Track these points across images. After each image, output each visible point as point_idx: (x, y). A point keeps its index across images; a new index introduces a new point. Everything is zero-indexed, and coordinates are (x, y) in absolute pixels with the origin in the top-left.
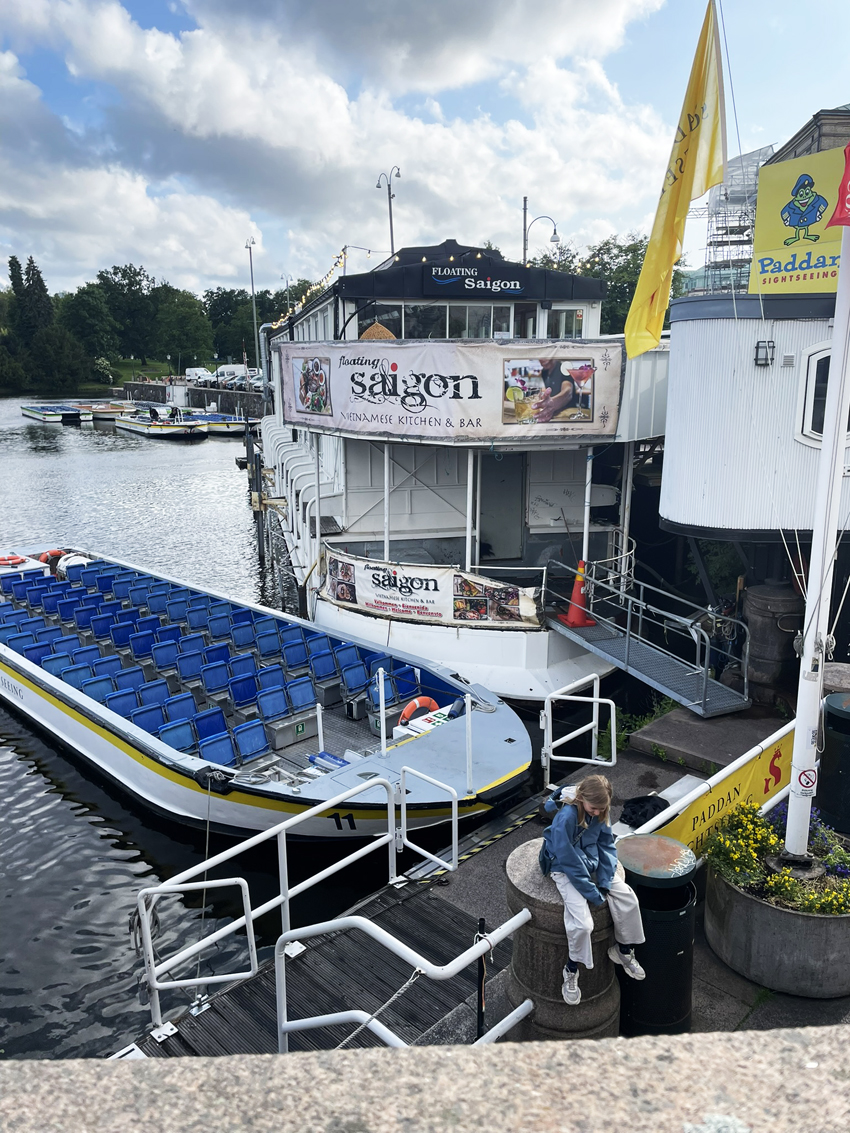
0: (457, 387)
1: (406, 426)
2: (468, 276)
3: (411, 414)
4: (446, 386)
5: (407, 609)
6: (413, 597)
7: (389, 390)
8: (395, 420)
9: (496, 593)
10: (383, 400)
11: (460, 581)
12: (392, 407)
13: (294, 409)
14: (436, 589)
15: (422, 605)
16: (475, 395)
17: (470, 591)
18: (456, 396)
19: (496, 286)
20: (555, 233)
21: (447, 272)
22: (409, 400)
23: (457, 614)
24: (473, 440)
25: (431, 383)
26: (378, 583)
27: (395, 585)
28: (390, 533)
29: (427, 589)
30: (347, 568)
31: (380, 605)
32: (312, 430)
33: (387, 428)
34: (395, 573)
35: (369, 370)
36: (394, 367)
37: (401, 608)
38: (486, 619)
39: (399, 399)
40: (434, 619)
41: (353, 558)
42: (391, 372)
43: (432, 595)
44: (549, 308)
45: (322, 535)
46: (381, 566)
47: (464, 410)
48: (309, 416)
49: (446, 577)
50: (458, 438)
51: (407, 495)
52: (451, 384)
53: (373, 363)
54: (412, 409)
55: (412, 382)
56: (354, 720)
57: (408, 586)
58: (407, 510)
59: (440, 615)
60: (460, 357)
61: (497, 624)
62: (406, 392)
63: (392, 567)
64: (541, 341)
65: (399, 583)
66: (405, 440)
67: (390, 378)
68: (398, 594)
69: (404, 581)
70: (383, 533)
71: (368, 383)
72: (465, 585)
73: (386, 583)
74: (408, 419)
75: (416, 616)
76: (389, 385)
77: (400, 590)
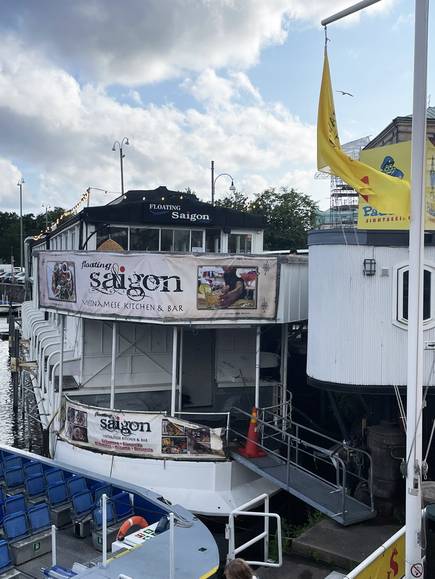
0: (166, 284)
1: (129, 310)
2: (174, 211)
3: (133, 302)
4: (158, 283)
5: (127, 446)
6: (131, 437)
7: (119, 285)
8: (121, 305)
9: (193, 433)
10: (113, 291)
11: (166, 424)
12: (120, 297)
13: (47, 297)
14: (149, 430)
15: (138, 442)
16: (179, 289)
17: (174, 431)
18: (165, 290)
19: (193, 218)
20: (233, 185)
21: (160, 207)
22: (132, 292)
23: (165, 449)
24: (177, 320)
25: (148, 280)
26: (105, 427)
27: (118, 428)
28: (116, 388)
30: (82, 415)
31: (105, 443)
32: (60, 312)
33: (116, 311)
34: (118, 418)
35: (103, 271)
36: (123, 269)
37: (122, 446)
38: (186, 453)
39: (126, 291)
40: (147, 453)
41: (87, 408)
42: (120, 273)
43: (146, 435)
44: (229, 233)
45: (63, 390)
46: (107, 413)
47: (171, 299)
48: (58, 302)
49: (156, 421)
50: (167, 319)
51: (129, 359)
52: (162, 282)
53: (106, 266)
54: (134, 298)
55: (135, 279)
56: (81, 538)
57: (127, 429)
58: (129, 371)
59: (152, 450)
60: (168, 263)
61: (194, 456)
62: (130, 286)
63: (116, 414)
64: (224, 255)
65: (120, 426)
66: (128, 320)
67: (119, 277)
68: (120, 435)
69: (124, 424)
70: (110, 388)
71: (102, 279)
72: (170, 428)
73: (111, 426)
74: (132, 305)
75: (132, 451)
76: (119, 282)
77: (122, 432)
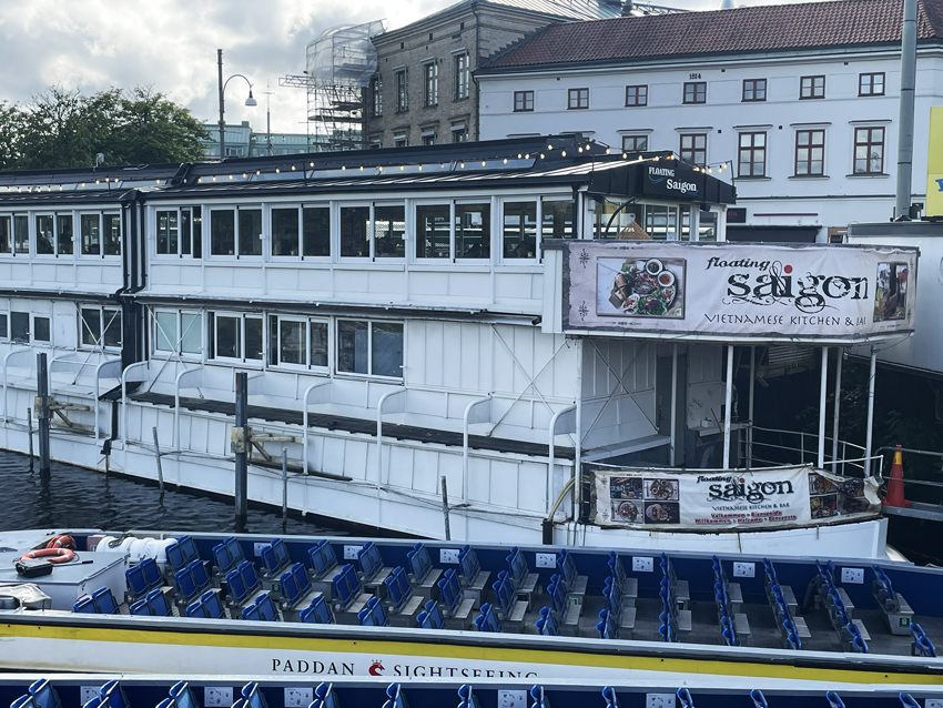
1: (798, 326)
2: (669, 177)
3: (805, 315)
5: (757, 517)
6: (764, 503)
7: (781, 291)
10: (771, 301)
11: (814, 479)
12: (785, 308)
14: (790, 491)
15: (776, 510)
16: (866, 296)
17: (824, 488)
22: (804, 301)
23: (815, 513)
24: (860, 337)
25: (831, 284)
26: (716, 495)
27: (742, 493)
29: (781, 492)
30: (662, 487)
31: (717, 518)
33: (777, 328)
34: (742, 480)
35: (754, 272)
36: (788, 269)
37: (750, 518)
38: (836, 514)
39: (793, 300)
40: (786, 523)
42: (784, 274)
43: (787, 498)
46: (722, 475)
47: (859, 309)
48: (629, 320)
49: (799, 478)
53: (761, 265)
54: (805, 309)
55: (808, 283)
57: (759, 493)
59: (795, 518)
61: (845, 518)
62: (801, 293)
63: (739, 475)
65: (747, 491)
66: (795, 340)
67: (783, 280)
68: (746, 503)
69: (753, 488)
71: (751, 283)
72: (818, 484)
73: (731, 493)
74: (802, 320)
75: (766, 523)
76: (782, 286)
77: (748, 498)
